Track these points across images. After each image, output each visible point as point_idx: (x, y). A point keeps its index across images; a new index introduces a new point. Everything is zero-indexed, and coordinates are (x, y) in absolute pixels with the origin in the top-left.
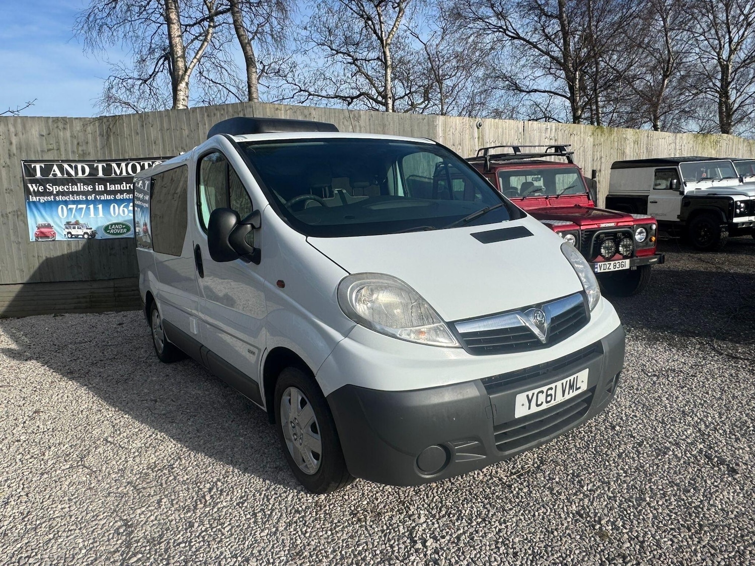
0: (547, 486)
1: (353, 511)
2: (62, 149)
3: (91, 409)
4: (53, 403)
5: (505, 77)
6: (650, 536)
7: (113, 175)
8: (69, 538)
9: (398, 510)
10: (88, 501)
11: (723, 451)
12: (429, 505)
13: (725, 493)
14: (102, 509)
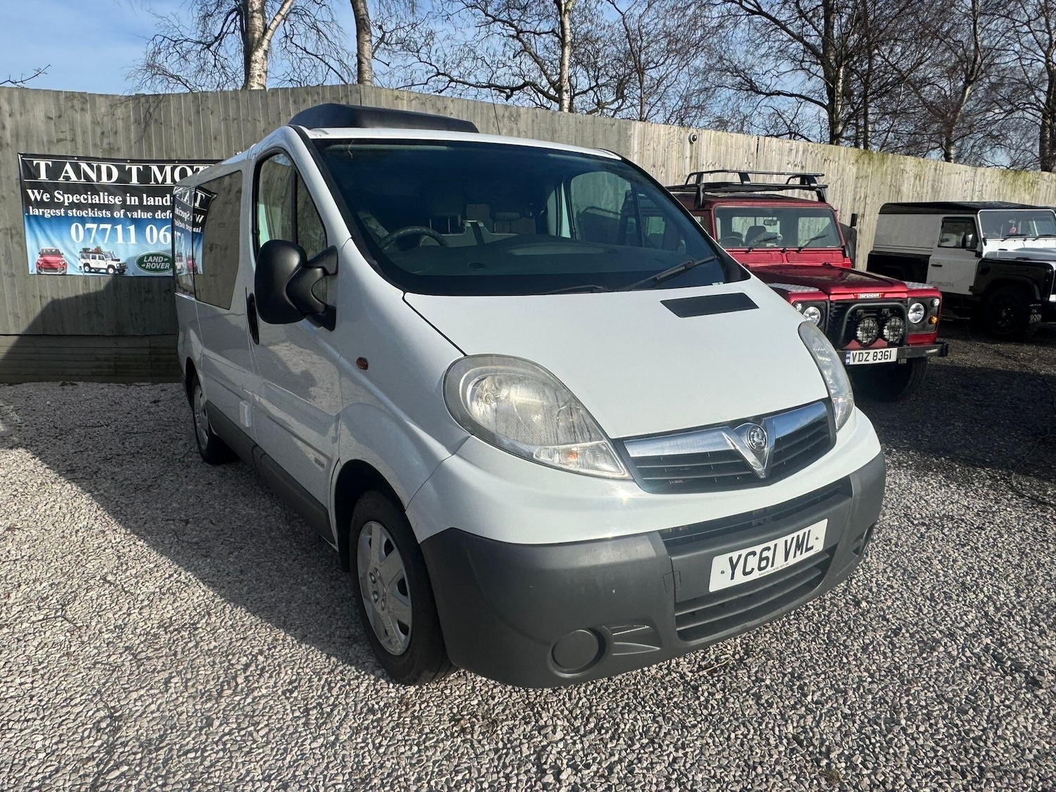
0: (752, 692)
1: (455, 715)
2: (79, 140)
3: (90, 529)
4: (38, 516)
5: (736, 71)
6: (902, 783)
7: (153, 182)
8: (23, 733)
9: (524, 718)
10: (61, 674)
11: (1020, 649)
12: (571, 712)
13: (1021, 719)
14: (80, 688)
